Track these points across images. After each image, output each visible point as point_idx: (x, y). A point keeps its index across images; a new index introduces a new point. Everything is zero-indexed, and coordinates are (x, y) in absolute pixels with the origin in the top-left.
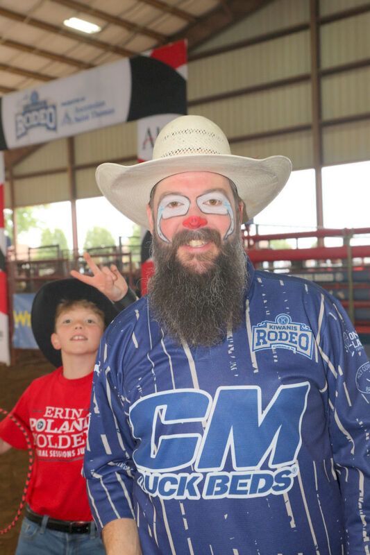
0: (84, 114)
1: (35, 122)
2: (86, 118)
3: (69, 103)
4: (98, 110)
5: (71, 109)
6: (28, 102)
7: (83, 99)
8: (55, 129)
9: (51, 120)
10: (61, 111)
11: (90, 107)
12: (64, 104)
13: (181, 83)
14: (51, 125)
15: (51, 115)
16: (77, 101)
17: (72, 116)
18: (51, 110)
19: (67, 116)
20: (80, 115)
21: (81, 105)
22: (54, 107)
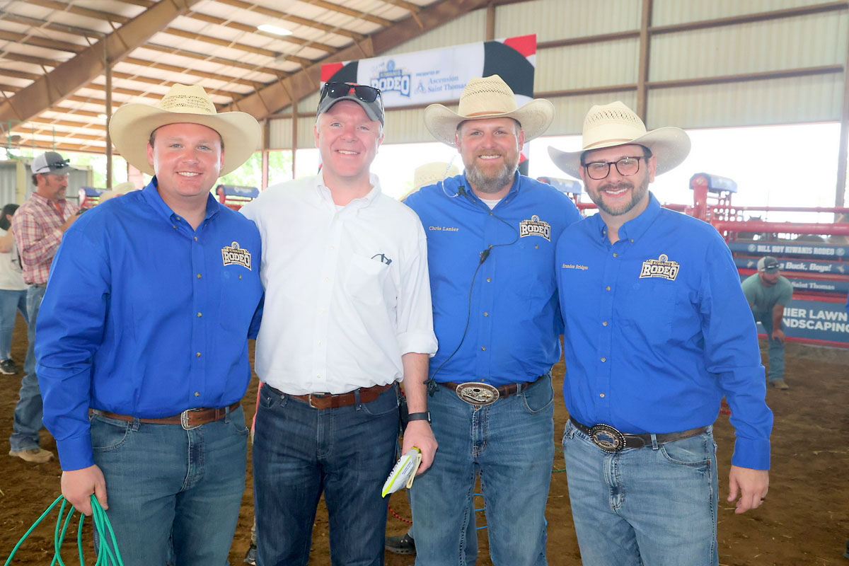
0: (438, 85)
1: (389, 88)
2: (440, 89)
3: (425, 74)
4: (451, 83)
5: (425, 80)
6: (385, 68)
7: (437, 72)
8: (408, 95)
9: (405, 88)
10: (415, 81)
11: (444, 80)
12: (418, 75)
13: (530, 70)
14: (406, 92)
15: (405, 82)
16: (432, 73)
17: (426, 86)
18: (406, 78)
19: (421, 85)
20: (433, 86)
21: (435, 77)
22: (409, 76)
